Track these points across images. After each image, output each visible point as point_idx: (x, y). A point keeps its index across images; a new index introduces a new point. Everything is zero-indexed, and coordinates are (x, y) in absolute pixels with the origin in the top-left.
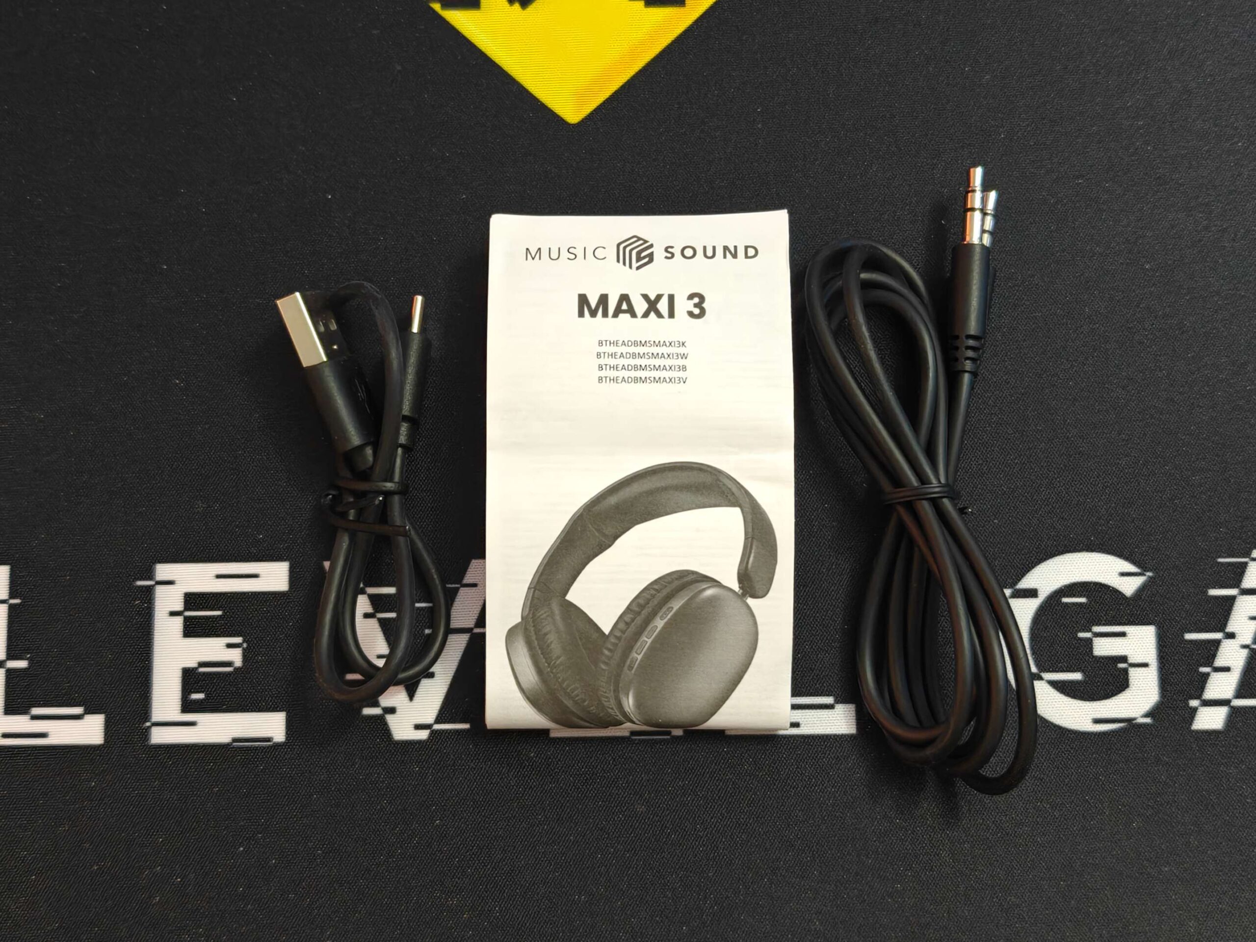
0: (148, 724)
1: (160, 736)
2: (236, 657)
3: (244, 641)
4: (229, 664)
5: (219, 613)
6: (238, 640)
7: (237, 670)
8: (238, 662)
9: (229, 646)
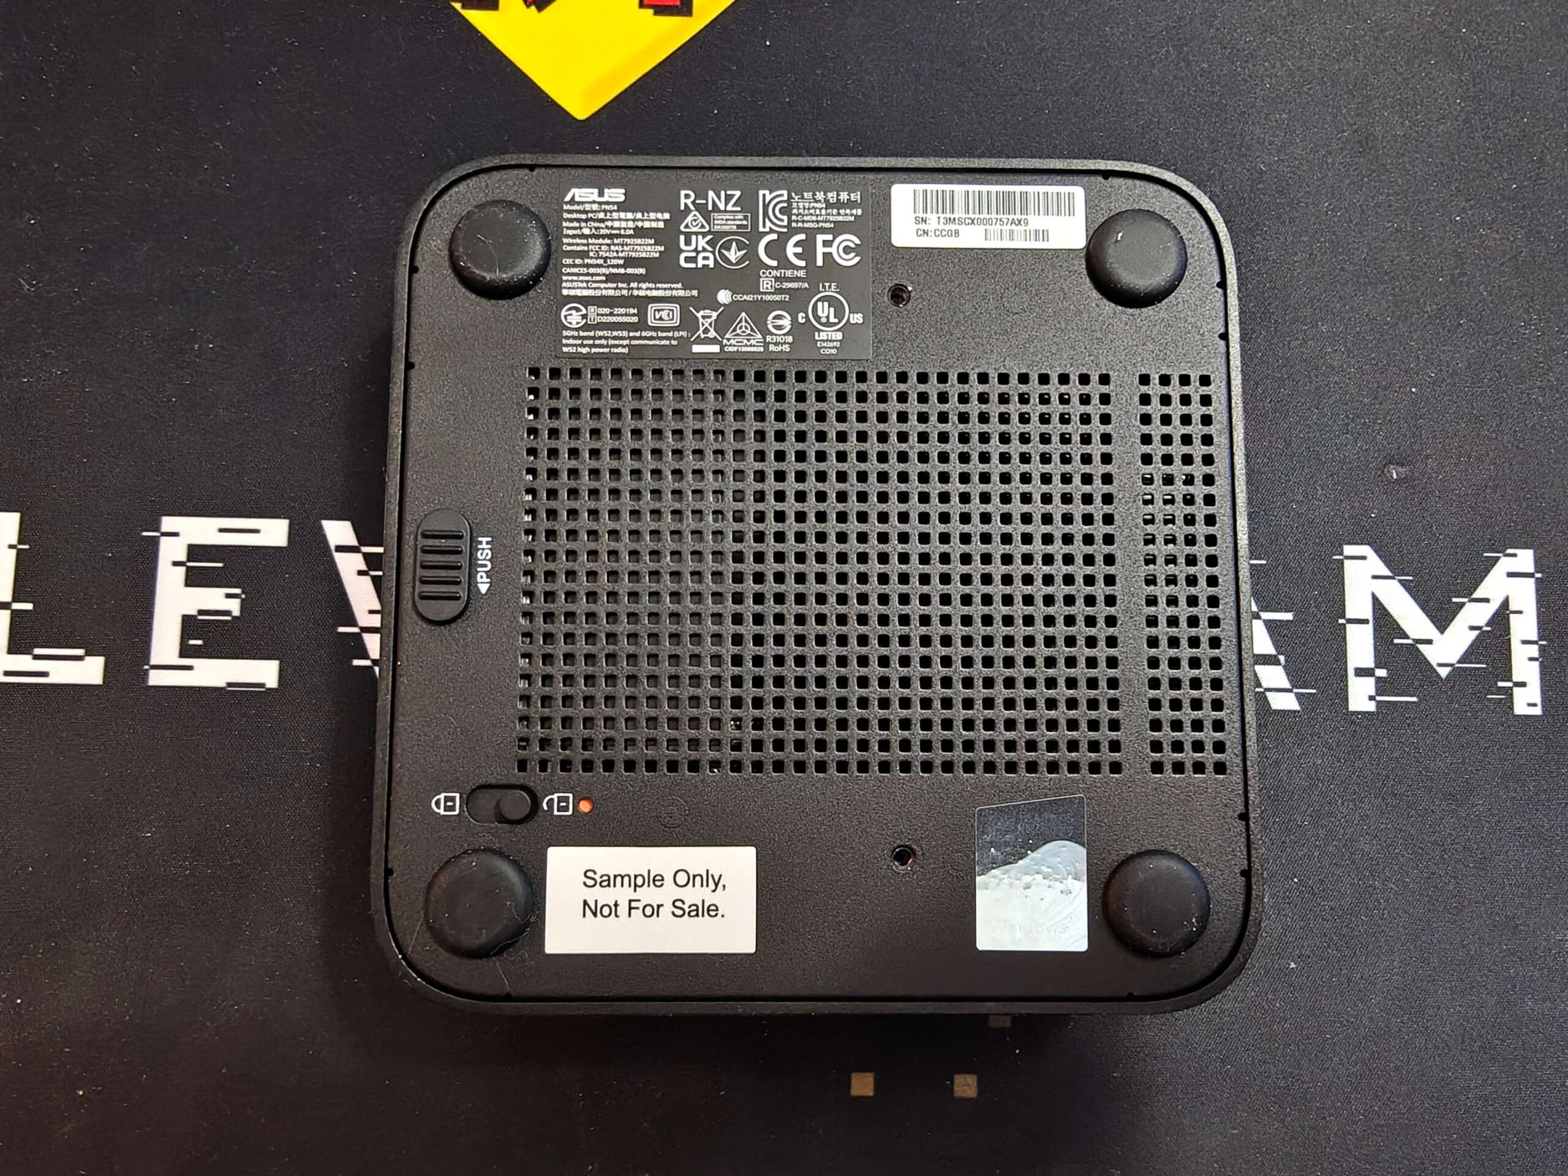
0: (146, 667)
1: (156, 678)
2: (234, 606)
3: (243, 592)
4: (227, 613)
5: (220, 565)
6: (238, 591)
7: (234, 618)
8: (236, 612)
9: (228, 596)
